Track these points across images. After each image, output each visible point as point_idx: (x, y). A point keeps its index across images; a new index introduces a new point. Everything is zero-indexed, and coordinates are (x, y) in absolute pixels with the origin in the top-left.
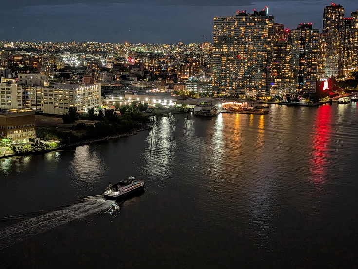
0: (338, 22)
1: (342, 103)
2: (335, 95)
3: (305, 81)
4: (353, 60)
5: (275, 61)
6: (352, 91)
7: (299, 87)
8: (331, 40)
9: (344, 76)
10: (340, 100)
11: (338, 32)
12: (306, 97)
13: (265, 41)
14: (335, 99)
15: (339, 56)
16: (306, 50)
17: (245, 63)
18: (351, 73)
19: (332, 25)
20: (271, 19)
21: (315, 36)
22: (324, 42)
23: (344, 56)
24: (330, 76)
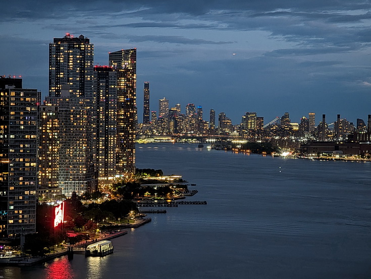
0: (82, 74)
1: (96, 254)
2: (79, 239)
3: (12, 207)
4: (118, 158)
6: (117, 227)
8: (68, 113)
9: (99, 194)
10: (91, 248)
11: (82, 96)
12: (14, 244)
14: (80, 247)
15: (86, 150)
16: (11, 136)
18: (115, 186)
19: (69, 81)
21: (30, 104)
22: (52, 118)
23: (98, 150)
24: (69, 194)
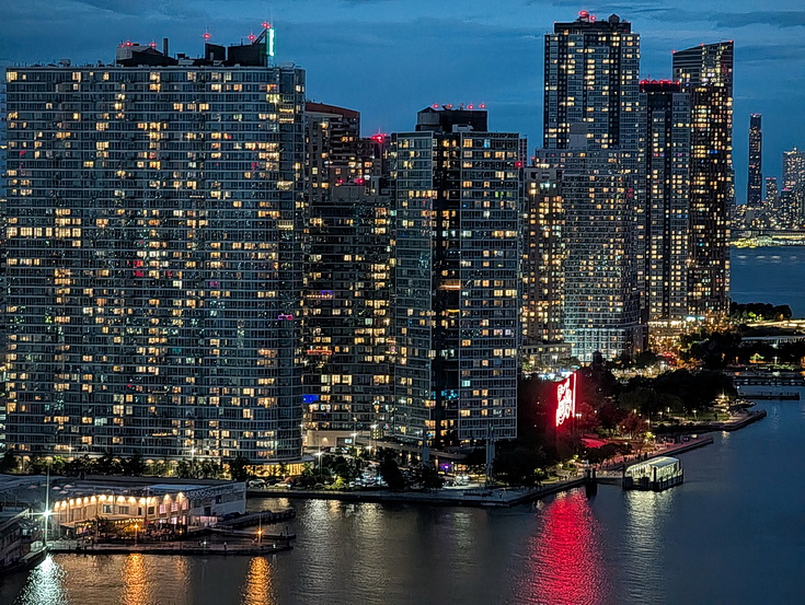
0: (614, 100)
1: (645, 485)
2: (609, 451)
3: (467, 383)
4: (692, 281)
5: (317, 286)
6: (691, 429)
7: (438, 414)
8: (584, 183)
9: (650, 358)
10: (635, 471)
11: (615, 145)
12: (473, 460)
13: (266, 189)
14: (608, 468)
15: (623, 263)
16: (465, 234)
17: (169, 296)
18: (685, 340)
19: (585, 114)
20: (288, 81)
21: (503, 166)
22: (551, 193)
23: (648, 261)
24: (586, 357)
